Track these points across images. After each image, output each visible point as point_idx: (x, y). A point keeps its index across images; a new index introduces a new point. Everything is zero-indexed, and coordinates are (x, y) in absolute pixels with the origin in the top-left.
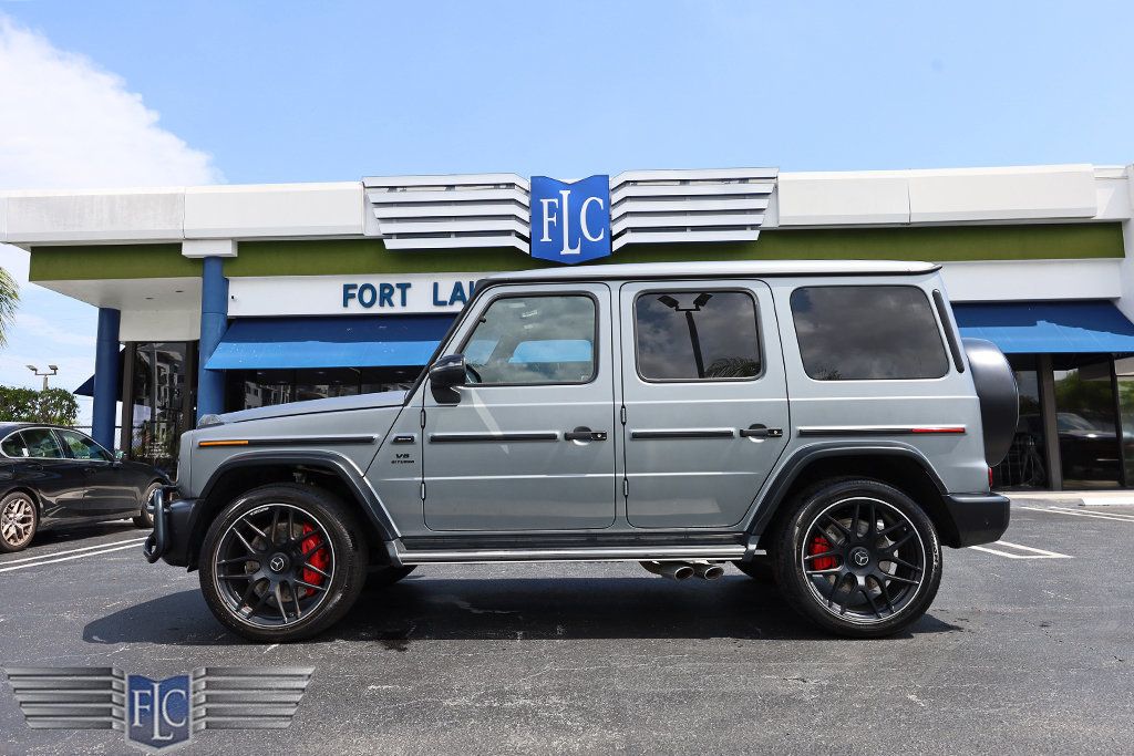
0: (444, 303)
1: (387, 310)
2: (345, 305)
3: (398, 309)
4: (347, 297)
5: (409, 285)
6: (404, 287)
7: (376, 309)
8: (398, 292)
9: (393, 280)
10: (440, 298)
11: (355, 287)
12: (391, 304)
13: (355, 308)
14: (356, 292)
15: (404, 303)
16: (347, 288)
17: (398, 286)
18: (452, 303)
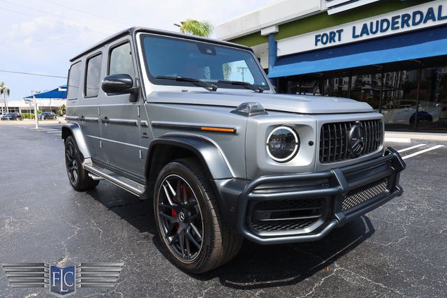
0: (358, 36)
1: (333, 44)
2: (316, 45)
3: (337, 43)
4: (317, 41)
5: (342, 30)
6: (340, 32)
7: (328, 45)
8: (337, 35)
9: (335, 29)
10: (356, 34)
11: (319, 36)
12: (334, 41)
13: (320, 46)
14: (320, 38)
15: (339, 40)
16: (317, 37)
17: (337, 31)
18: (361, 35)
